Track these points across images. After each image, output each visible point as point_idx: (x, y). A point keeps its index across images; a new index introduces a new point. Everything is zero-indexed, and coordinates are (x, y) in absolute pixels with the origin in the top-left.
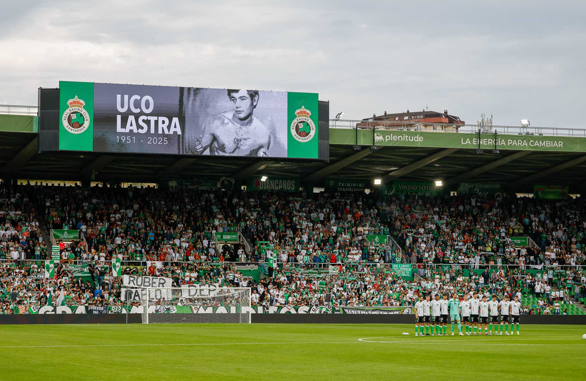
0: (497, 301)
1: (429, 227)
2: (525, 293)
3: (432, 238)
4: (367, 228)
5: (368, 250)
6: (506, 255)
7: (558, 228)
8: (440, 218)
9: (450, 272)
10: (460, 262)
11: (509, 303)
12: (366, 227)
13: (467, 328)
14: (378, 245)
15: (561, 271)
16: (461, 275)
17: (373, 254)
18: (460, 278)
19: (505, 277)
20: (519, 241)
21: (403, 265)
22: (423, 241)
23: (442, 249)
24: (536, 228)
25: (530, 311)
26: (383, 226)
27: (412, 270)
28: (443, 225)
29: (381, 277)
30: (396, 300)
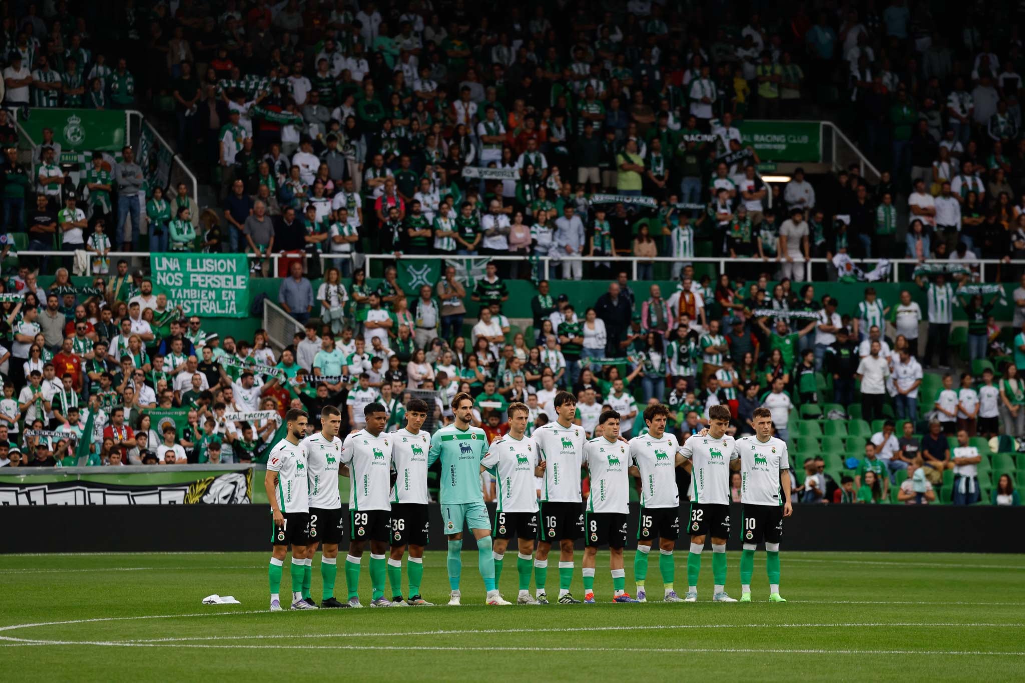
0: (672, 437)
1: (336, 72)
2: (807, 398)
3: (352, 124)
4: (23, 74)
5: (27, 187)
6: (715, 207)
7: (975, 75)
8: (391, 28)
9: (441, 292)
10: (488, 244)
11: (729, 445)
12: (17, 69)
13: (524, 569)
14: (81, 159)
15: (987, 288)
16: (495, 309)
17: (54, 206)
18: (487, 322)
19: (709, 319)
20: (778, 143)
21: (211, 262)
22: (305, 139)
23: (397, 181)
24: (863, 75)
25: (831, 485)
26: (107, 64)
27: (251, 286)
28: (405, 61)
29: (93, 321)
30: (171, 436)
